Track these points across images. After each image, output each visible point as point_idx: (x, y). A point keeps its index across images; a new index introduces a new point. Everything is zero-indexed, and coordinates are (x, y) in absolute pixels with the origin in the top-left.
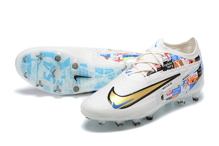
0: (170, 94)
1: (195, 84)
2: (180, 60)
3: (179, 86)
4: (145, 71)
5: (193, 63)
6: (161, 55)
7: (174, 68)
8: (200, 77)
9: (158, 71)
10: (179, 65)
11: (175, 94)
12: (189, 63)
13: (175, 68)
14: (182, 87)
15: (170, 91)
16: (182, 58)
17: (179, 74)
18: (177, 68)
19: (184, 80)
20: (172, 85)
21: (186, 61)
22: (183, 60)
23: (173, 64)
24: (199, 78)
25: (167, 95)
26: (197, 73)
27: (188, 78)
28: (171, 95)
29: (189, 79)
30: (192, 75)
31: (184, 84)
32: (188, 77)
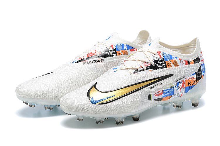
0: (159, 95)
1: (192, 87)
2: (174, 60)
3: (171, 87)
4: (132, 69)
5: (190, 65)
6: (153, 53)
7: (166, 67)
8: (199, 81)
9: (146, 69)
10: (172, 65)
11: (166, 96)
12: (186, 64)
13: (168, 68)
14: (175, 89)
15: (159, 92)
16: (176, 58)
17: (172, 75)
18: (170, 68)
19: (178, 82)
20: (162, 85)
21: (181, 62)
22: (177, 60)
23: (165, 63)
24: (197, 81)
25: (156, 95)
26: (195, 76)
27: (183, 80)
28: (161, 96)
29: (185, 81)
30: (188, 77)
31: (177, 86)
32: (184, 78)
